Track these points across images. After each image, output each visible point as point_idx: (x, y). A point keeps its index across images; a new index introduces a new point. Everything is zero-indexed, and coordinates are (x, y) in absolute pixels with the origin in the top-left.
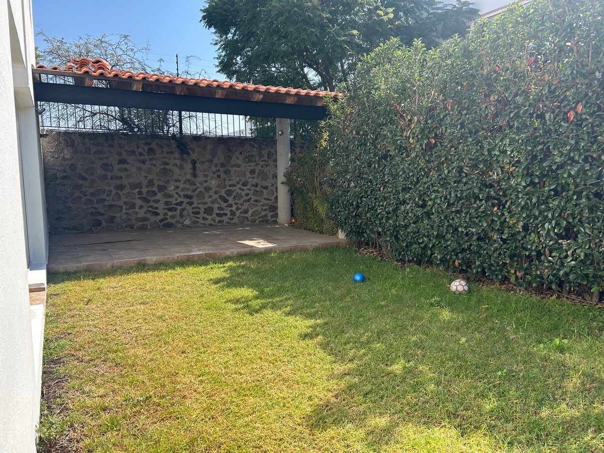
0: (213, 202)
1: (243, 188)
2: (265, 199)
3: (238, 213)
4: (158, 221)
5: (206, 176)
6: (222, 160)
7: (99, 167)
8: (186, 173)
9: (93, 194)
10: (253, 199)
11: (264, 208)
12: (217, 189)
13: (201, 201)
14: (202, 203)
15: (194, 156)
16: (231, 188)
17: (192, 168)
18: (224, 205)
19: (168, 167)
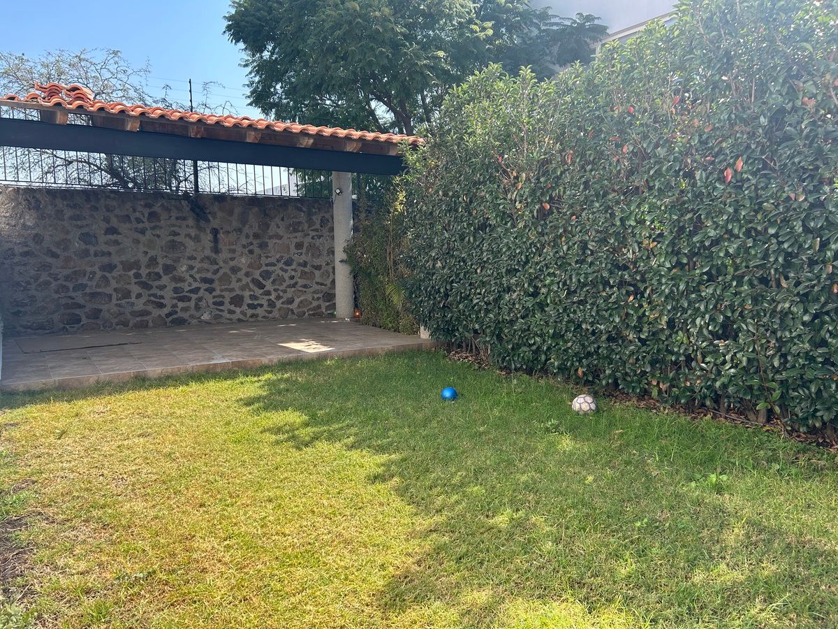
0: (243, 289)
1: (286, 268)
2: (317, 283)
3: (279, 304)
4: (163, 316)
5: (233, 251)
6: (256, 229)
7: (77, 238)
8: (204, 248)
9: (67, 278)
10: (299, 284)
11: (316, 296)
12: (249, 270)
13: (226, 287)
14: (226, 290)
15: (215, 223)
16: (269, 268)
17: (212, 240)
18: (258, 292)
19: (177, 239)
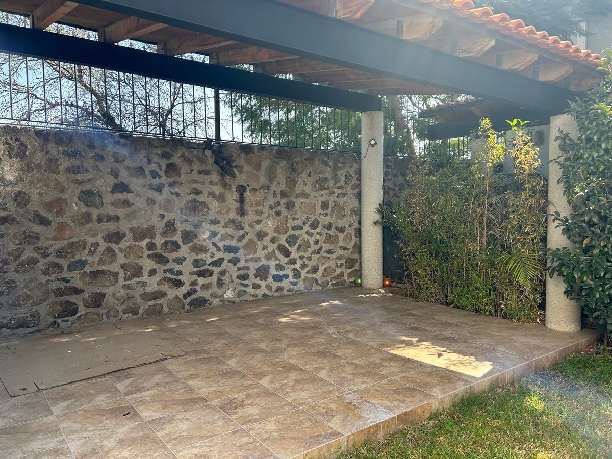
0: (268, 258)
1: (312, 231)
2: (341, 248)
3: (303, 273)
4: (181, 297)
5: (260, 213)
6: (283, 187)
7: (76, 199)
8: (229, 209)
9: (60, 253)
10: (324, 250)
11: (339, 262)
12: (275, 235)
13: (251, 256)
14: (252, 260)
15: (241, 179)
16: (297, 232)
17: (238, 199)
18: (284, 260)
19: (200, 198)
